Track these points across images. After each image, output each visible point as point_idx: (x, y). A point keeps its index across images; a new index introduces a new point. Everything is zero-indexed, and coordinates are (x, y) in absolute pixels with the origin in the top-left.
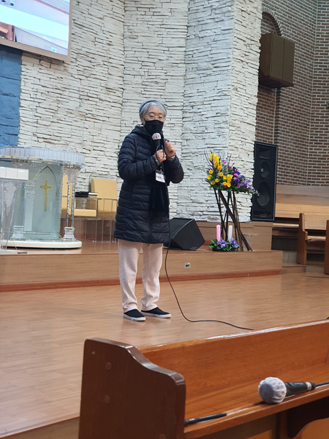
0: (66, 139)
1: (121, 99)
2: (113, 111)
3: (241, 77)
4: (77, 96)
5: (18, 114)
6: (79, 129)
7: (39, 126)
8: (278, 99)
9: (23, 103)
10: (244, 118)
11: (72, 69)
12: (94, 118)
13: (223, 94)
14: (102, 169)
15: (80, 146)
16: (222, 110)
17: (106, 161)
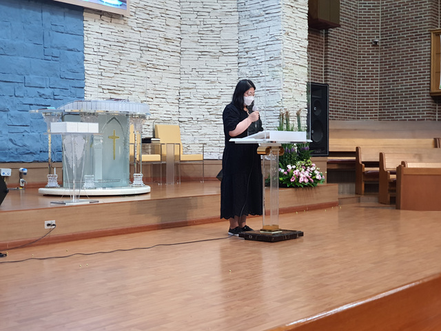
0: (130, 89)
1: (179, 48)
2: (172, 60)
3: (291, 22)
4: (138, 47)
5: (83, 68)
6: (142, 78)
7: (103, 78)
8: (326, 39)
9: (87, 57)
10: (296, 60)
11: (132, 22)
12: (155, 67)
13: (275, 39)
14: (165, 116)
15: (144, 95)
16: (276, 54)
17: (167, 107)
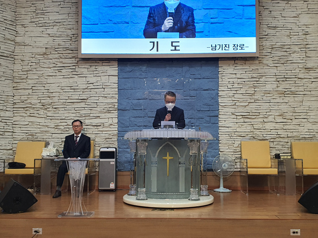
0: (265, 113)
2: (314, 85)
4: (274, 79)
5: (217, 101)
7: (237, 107)
9: (220, 93)
11: (268, 61)
12: (293, 93)
14: (306, 133)
15: (281, 117)
17: (309, 126)
